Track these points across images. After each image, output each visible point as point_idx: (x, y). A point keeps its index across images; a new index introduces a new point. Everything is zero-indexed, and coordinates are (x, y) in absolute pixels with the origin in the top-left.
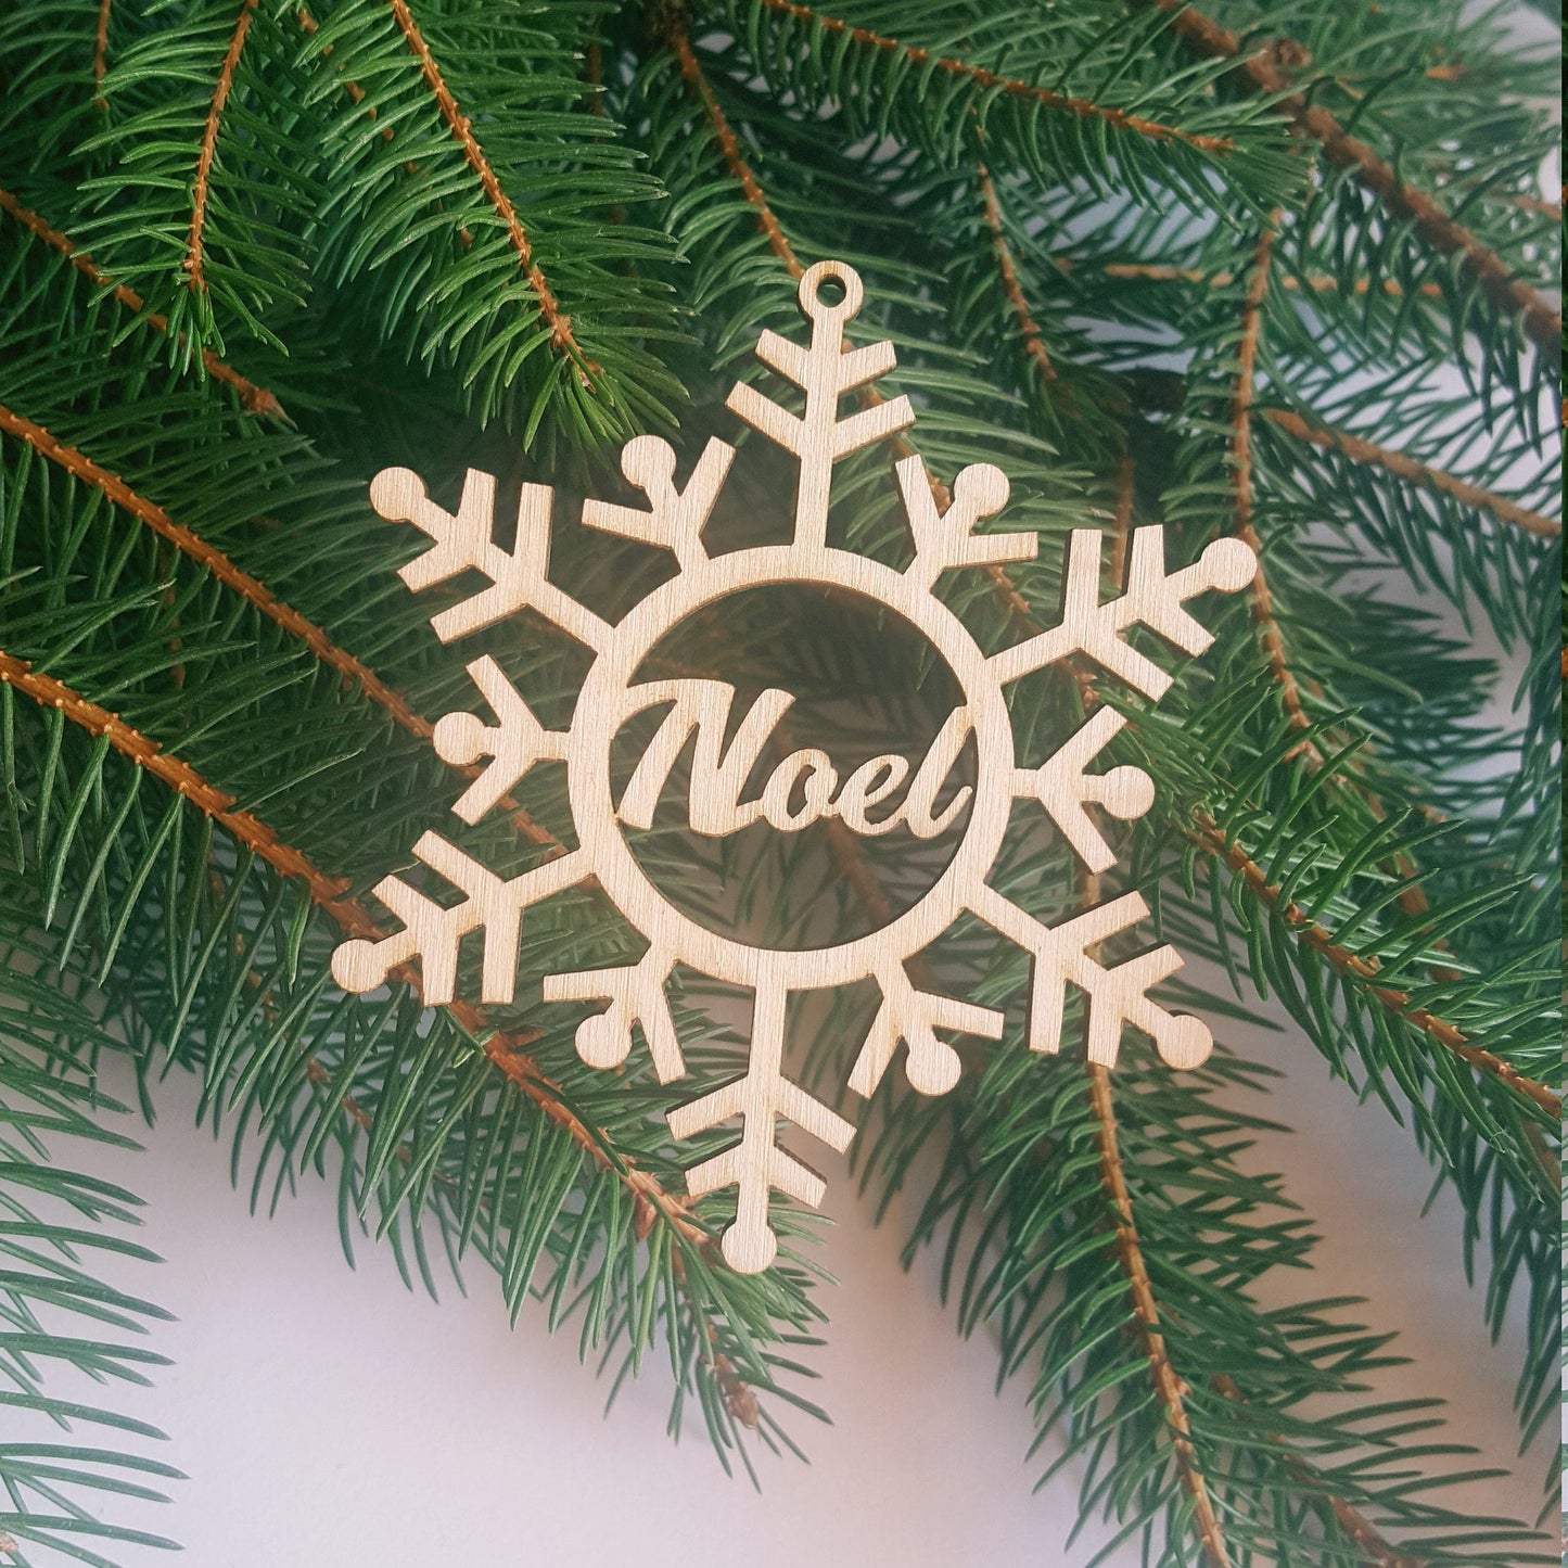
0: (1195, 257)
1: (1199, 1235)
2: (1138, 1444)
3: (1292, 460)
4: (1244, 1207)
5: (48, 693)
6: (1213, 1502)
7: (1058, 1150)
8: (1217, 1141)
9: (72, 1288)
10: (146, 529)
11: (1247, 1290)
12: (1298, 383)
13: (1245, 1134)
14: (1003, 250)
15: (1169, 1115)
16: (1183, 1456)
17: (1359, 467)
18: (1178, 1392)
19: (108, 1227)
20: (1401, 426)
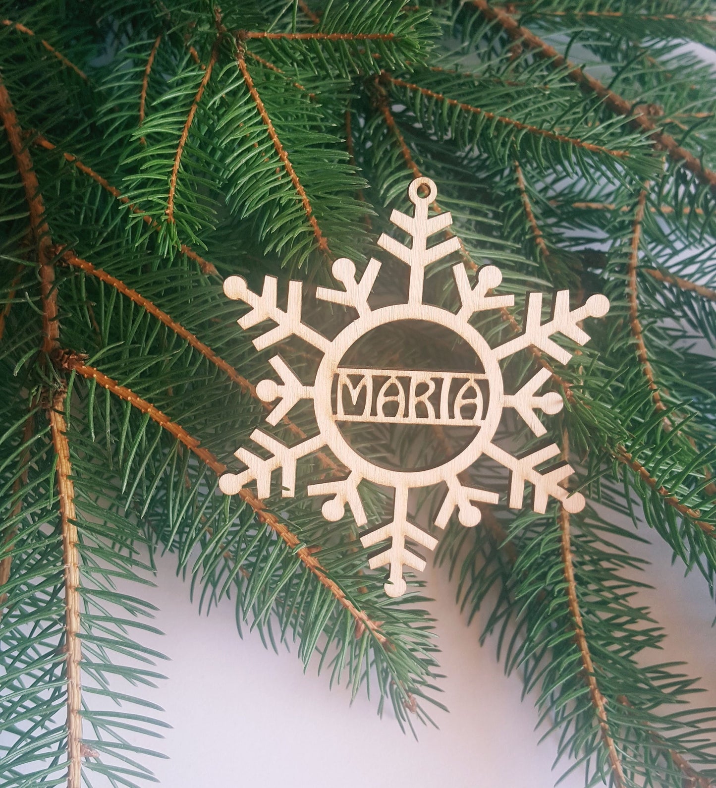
0: (612, 198)
1: (612, 633)
2: (584, 724)
3: (655, 290)
4: (632, 621)
5: (125, 395)
6: (617, 751)
7: (549, 595)
8: (620, 592)
9: (122, 644)
10: (163, 325)
11: (633, 658)
12: (658, 255)
13: (633, 589)
14: (526, 199)
15: (599, 580)
16: (604, 730)
17: (685, 292)
18: (602, 702)
19: (140, 619)
20: (705, 274)
